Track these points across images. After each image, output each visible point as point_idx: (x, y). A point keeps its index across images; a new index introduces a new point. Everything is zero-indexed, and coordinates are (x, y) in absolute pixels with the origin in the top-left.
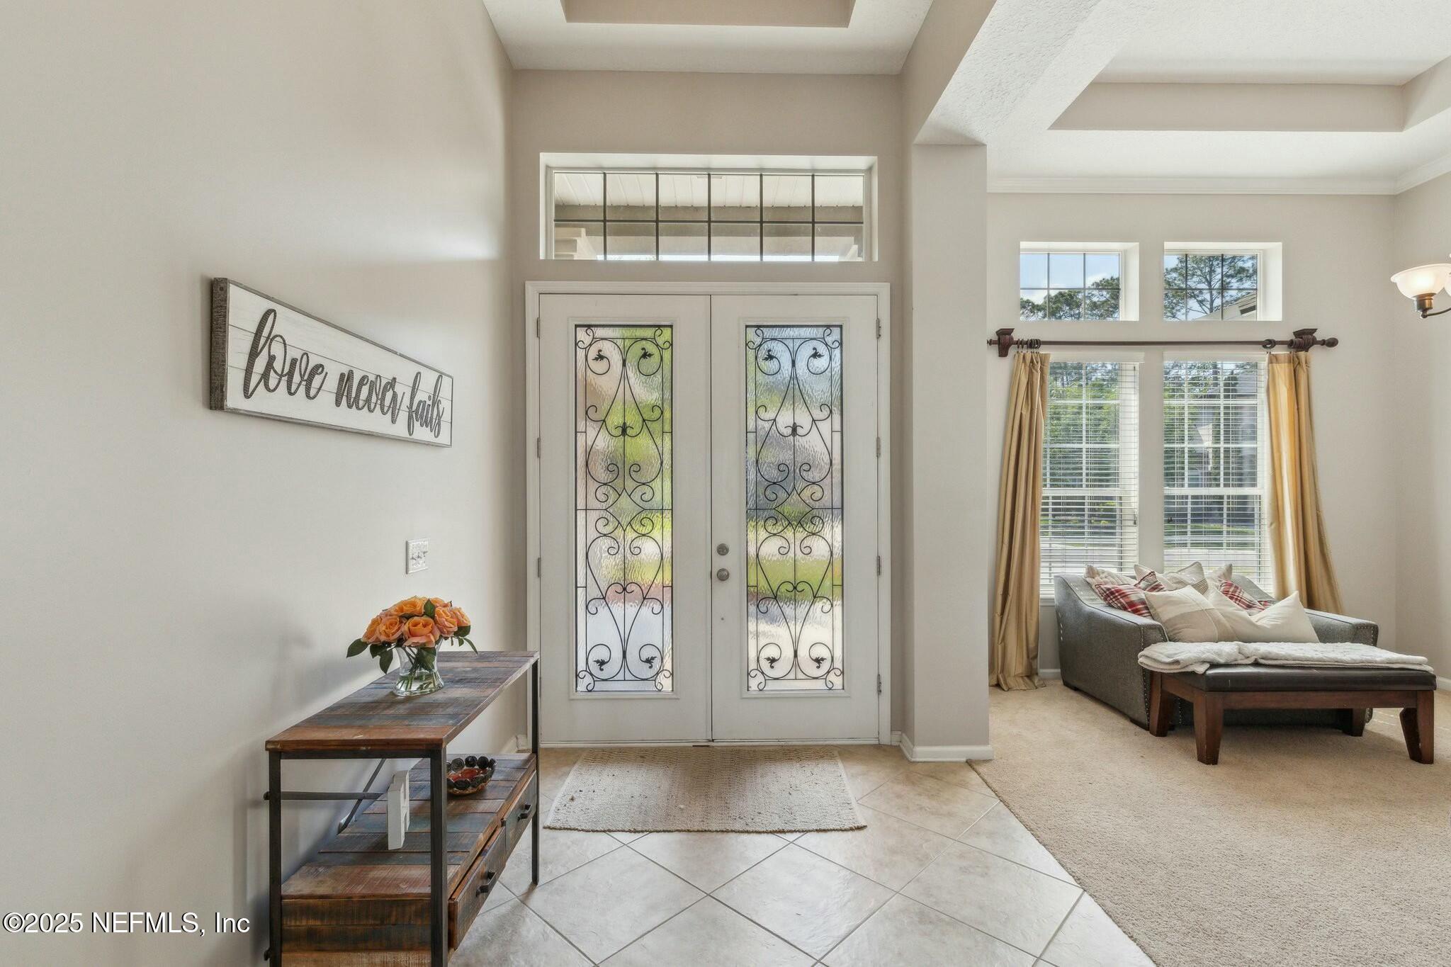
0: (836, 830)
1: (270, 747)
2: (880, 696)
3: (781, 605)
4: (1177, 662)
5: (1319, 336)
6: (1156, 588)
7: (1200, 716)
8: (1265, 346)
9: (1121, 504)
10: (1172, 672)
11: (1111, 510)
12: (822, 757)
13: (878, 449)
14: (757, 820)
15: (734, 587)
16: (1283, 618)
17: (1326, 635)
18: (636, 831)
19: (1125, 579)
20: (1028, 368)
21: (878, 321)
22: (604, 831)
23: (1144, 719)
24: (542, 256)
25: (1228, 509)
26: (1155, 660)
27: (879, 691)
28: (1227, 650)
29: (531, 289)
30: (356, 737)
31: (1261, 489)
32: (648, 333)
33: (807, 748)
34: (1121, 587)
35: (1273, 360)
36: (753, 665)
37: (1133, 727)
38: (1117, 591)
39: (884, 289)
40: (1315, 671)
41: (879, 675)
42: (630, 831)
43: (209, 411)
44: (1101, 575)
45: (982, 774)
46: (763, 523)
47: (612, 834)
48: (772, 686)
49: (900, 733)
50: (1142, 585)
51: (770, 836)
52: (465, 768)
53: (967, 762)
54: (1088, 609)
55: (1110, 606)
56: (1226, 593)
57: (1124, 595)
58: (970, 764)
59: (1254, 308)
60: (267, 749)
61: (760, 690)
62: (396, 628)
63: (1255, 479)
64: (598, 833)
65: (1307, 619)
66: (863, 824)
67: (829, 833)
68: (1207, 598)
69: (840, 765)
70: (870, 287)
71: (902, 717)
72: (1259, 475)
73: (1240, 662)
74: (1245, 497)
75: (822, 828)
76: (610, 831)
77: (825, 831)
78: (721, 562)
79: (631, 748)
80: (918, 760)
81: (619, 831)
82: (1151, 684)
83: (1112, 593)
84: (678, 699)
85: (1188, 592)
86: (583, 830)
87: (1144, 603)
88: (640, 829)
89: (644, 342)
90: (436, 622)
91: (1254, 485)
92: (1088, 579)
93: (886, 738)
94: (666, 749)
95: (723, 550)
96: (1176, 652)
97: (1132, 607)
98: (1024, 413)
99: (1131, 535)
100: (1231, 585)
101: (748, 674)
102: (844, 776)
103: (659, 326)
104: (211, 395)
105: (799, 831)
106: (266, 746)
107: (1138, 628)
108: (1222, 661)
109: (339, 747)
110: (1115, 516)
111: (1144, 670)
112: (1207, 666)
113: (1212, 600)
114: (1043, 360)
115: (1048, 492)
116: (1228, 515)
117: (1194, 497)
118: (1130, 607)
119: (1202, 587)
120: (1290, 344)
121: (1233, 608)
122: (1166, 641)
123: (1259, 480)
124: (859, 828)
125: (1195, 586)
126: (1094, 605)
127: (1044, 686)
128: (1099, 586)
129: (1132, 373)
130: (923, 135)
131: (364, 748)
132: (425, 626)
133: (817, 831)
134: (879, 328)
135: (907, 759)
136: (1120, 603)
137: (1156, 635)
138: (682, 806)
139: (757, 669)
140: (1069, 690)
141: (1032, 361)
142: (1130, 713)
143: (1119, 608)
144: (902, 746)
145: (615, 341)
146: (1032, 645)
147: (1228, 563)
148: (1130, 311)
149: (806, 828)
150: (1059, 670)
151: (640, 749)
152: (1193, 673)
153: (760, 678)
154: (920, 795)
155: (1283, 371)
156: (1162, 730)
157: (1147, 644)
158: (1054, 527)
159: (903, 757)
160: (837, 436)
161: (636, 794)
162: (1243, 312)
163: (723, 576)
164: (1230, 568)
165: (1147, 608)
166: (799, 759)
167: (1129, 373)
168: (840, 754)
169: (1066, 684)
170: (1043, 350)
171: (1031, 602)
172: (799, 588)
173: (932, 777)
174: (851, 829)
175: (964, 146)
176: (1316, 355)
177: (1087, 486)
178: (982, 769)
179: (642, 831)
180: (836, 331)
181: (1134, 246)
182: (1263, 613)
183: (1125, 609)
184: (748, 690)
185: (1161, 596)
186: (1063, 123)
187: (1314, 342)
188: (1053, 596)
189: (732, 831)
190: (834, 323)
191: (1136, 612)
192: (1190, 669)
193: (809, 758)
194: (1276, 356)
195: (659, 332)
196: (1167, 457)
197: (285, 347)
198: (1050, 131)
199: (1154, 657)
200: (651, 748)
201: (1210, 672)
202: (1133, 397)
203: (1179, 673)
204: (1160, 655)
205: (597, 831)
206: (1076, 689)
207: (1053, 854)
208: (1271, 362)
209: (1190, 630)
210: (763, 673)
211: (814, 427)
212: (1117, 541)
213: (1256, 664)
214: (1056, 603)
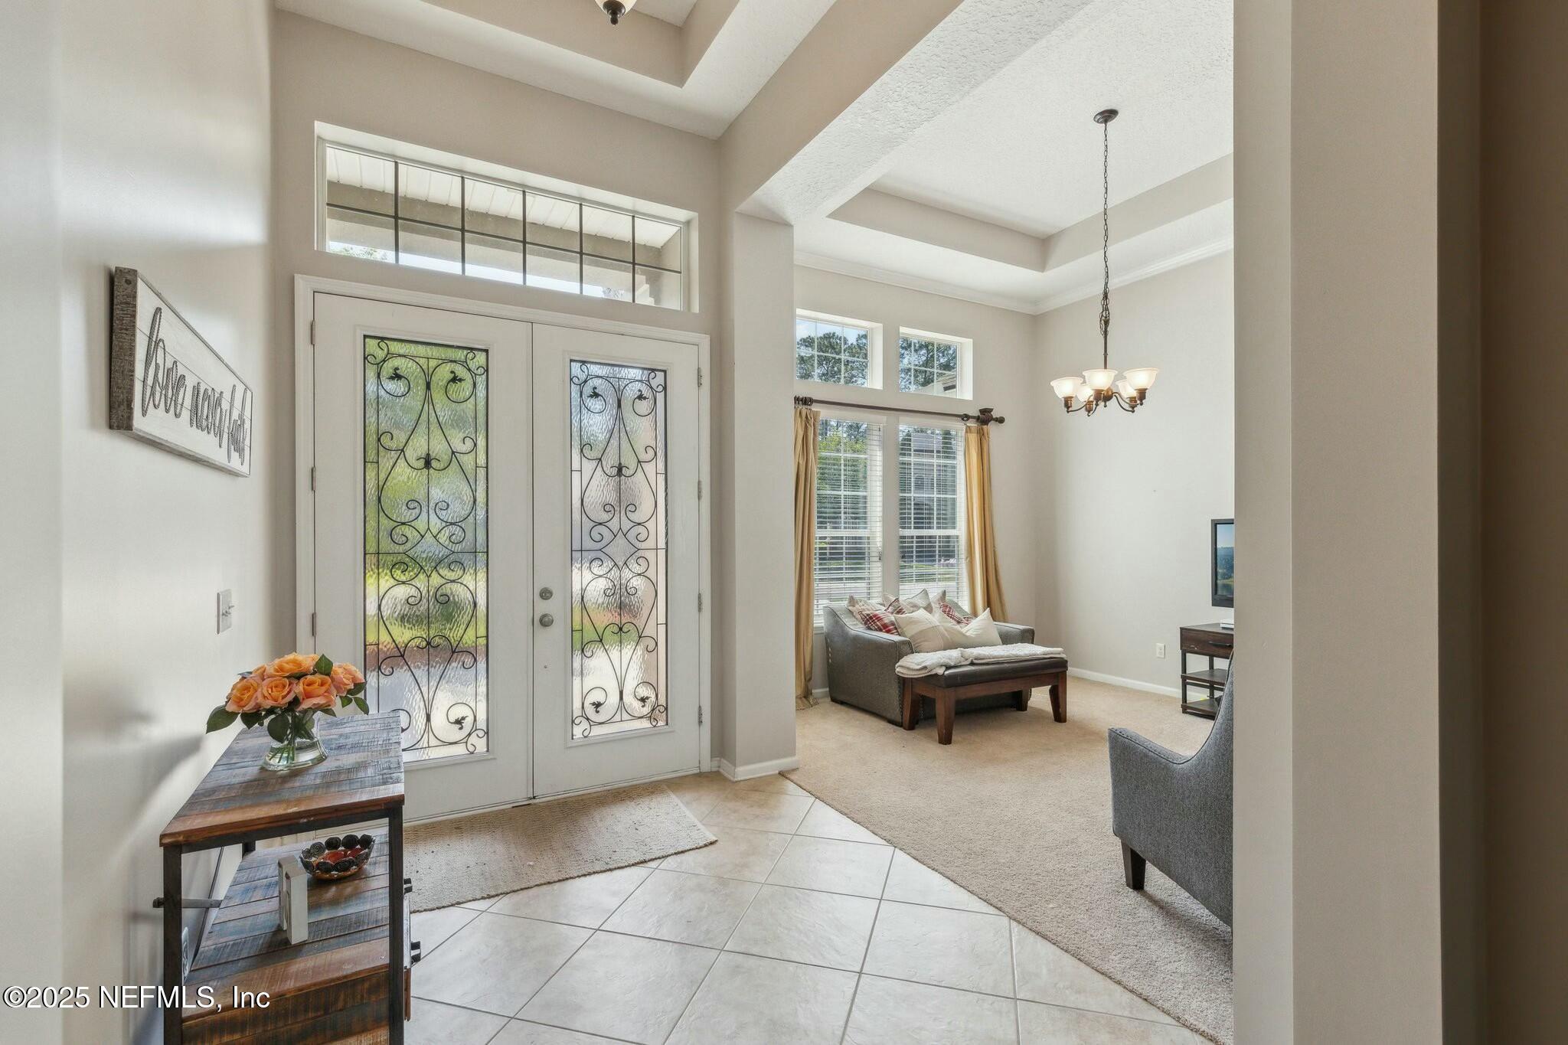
0: (693, 849)
1: (167, 841)
2: (701, 727)
3: (607, 648)
4: (925, 668)
5: (995, 414)
6: (900, 611)
7: (940, 709)
8: (963, 419)
9: (869, 543)
10: (921, 676)
11: (860, 548)
12: (653, 793)
13: (699, 492)
14: (614, 858)
15: (557, 632)
16: (980, 629)
17: (1007, 639)
18: (490, 897)
19: (875, 605)
20: (804, 423)
21: (699, 370)
22: (452, 905)
23: (898, 719)
24: (315, 249)
25: (939, 547)
26: (908, 669)
27: (700, 722)
28: (953, 655)
29: (303, 286)
30: (290, 811)
31: (960, 531)
32: (461, 355)
33: (635, 787)
34: (877, 612)
35: (968, 430)
36: (577, 712)
37: (891, 726)
38: (875, 616)
39: (705, 341)
40: (1006, 665)
41: (700, 707)
42: (483, 898)
43: (109, 430)
44: (860, 604)
45: (795, 781)
46: (588, 565)
47: (462, 906)
48: (597, 731)
49: (718, 759)
50: (890, 610)
51: (634, 869)
52: (327, 851)
53: (779, 773)
54: (853, 632)
55: (869, 628)
56: (945, 612)
57: (879, 619)
58: (783, 774)
59: (954, 387)
60: (161, 845)
61: (585, 737)
62: (287, 689)
63: (954, 523)
64: (446, 909)
65: (994, 629)
66: (714, 839)
67: (687, 853)
68: (934, 616)
69: (673, 796)
70: (693, 337)
71: (722, 745)
72: (958, 519)
73: (963, 664)
74: (948, 537)
75: (680, 850)
76: (459, 903)
77: (682, 852)
78: (543, 607)
79: (440, 822)
80: (739, 779)
81: (470, 901)
82: (904, 690)
83: (871, 618)
84: (495, 759)
85: (921, 613)
86: (425, 910)
87: (893, 624)
88: (493, 893)
89: (453, 365)
90: (333, 680)
91: (954, 528)
92: (850, 608)
93: (706, 767)
94: (483, 815)
95: (546, 594)
96: (922, 660)
97: (885, 628)
98: (801, 462)
99: (876, 569)
100: (947, 606)
101: (573, 722)
102: (681, 805)
103: (472, 349)
104: (110, 411)
105: (659, 858)
106: (161, 840)
107: (895, 644)
108: (953, 664)
109: (270, 825)
110: (864, 553)
111: (899, 677)
112: (944, 668)
113: (936, 618)
114: (816, 414)
115: (818, 533)
116: (939, 551)
117: (918, 537)
118: (884, 628)
119: (929, 608)
120: (978, 419)
121: (951, 624)
122: (913, 653)
123: (958, 524)
124: (712, 843)
125: (925, 608)
126: (856, 628)
127: (817, 703)
128: (860, 613)
129: (877, 433)
130: (744, 206)
131: (305, 820)
132: (322, 684)
133: (676, 854)
134: (699, 376)
135: (730, 780)
136: (877, 625)
137: (906, 648)
138: (531, 863)
139: (582, 716)
140: (837, 705)
141: (807, 417)
142: (888, 716)
143: (876, 630)
144: (721, 770)
145: (417, 360)
146: (808, 669)
147: (943, 589)
148: (874, 380)
149: (665, 854)
150: (828, 689)
151: (451, 821)
152: (936, 675)
153: (585, 725)
154: (752, 806)
155: (973, 438)
156: (912, 726)
157: (901, 657)
158: (821, 564)
159: (725, 779)
160: (661, 479)
161: (472, 864)
162: (946, 389)
163: (545, 622)
164: (944, 593)
165: (896, 628)
166: (631, 798)
167: (875, 433)
168: (669, 787)
169: (834, 700)
170: (815, 408)
171: (807, 629)
172: (625, 629)
173: (756, 791)
174: (706, 846)
175: (776, 223)
176: (992, 428)
177: (845, 528)
178: (793, 777)
179: (497, 895)
180: (660, 375)
181: (878, 327)
182: (968, 627)
183: (881, 630)
184: (573, 739)
185: (906, 617)
186: (838, 214)
187: (992, 419)
188: (823, 625)
189: (594, 873)
190: (659, 368)
191: (888, 632)
192: (933, 673)
193: (640, 796)
194: (969, 427)
195: (471, 355)
196: (901, 504)
197: (165, 354)
198: (828, 219)
199: (907, 666)
200: (469, 817)
201: (947, 673)
202: (878, 452)
203: (925, 677)
204: (912, 664)
205: (444, 907)
206: (842, 703)
207: (867, 828)
208: (967, 432)
209: (926, 643)
210: (588, 719)
211: (640, 469)
212: (866, 575)
213: (972, 664)
214: (825, 630)
